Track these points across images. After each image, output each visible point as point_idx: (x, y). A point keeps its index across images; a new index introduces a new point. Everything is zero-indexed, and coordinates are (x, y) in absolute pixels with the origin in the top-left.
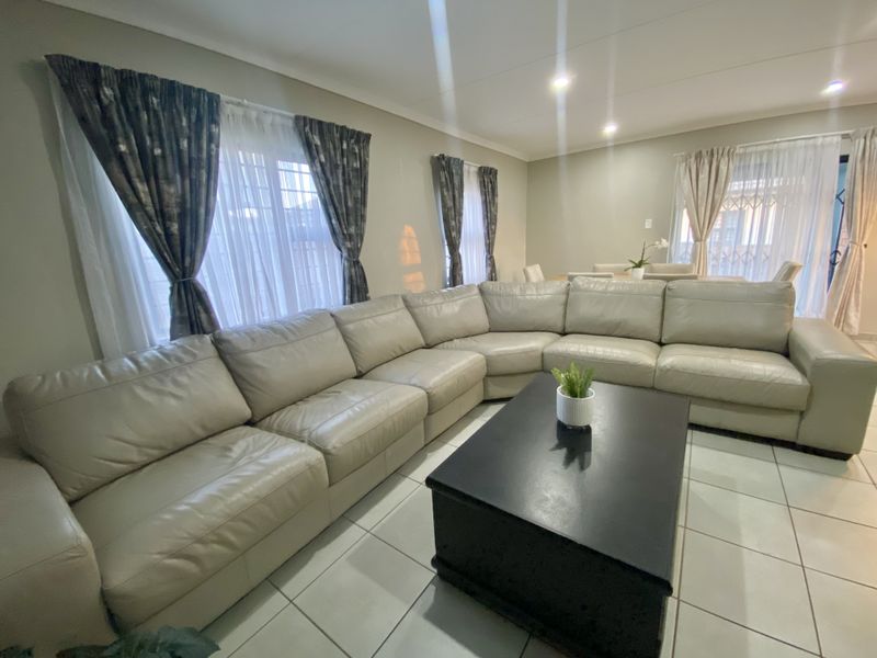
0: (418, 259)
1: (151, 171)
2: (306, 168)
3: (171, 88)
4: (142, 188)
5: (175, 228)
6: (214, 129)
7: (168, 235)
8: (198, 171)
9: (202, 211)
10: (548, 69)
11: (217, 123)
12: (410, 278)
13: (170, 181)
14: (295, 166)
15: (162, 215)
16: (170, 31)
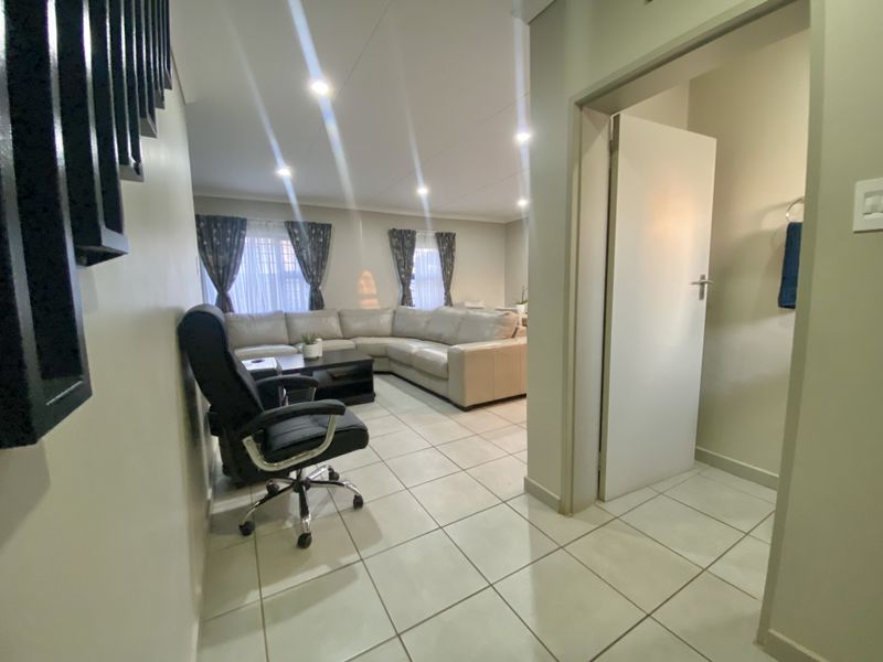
0: (374, 291)
1: (215, 250)
2: (290, 243)
3: (226, 219)
4: (210, 257)
5: (221, 272)
6: (243, 232)
7: (218, 275)
8: (235, 250)
9: (232, 266)
10: (413, 184)
11: (245, 230)
12: (366, 302)
13: (222, 254)
14: (284, 242)
15: (217, 267)
16: (209, 195)
